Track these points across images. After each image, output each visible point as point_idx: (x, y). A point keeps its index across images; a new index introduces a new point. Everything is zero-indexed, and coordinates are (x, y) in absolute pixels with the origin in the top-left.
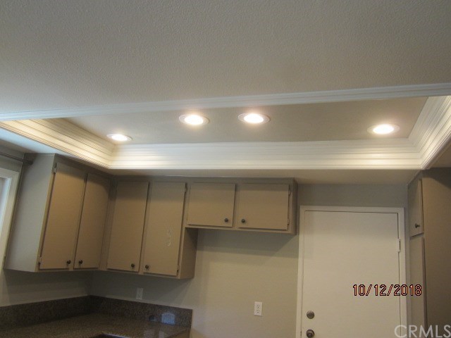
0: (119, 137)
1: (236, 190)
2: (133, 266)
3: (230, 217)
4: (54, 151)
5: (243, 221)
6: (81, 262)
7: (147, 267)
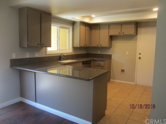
0: (93, 16)
1: (121, 25)
2: (98, 45)
3: (120, 32)
4: (79, 21)
5: (123, 33)
6: (87, 45)
7: (101, 45)
